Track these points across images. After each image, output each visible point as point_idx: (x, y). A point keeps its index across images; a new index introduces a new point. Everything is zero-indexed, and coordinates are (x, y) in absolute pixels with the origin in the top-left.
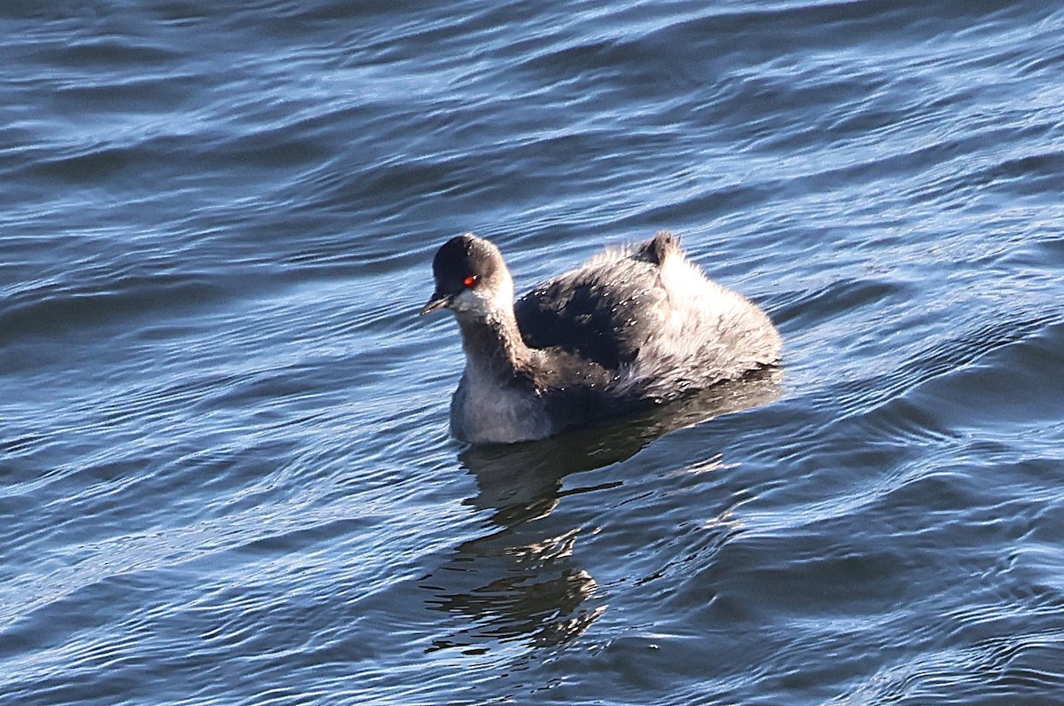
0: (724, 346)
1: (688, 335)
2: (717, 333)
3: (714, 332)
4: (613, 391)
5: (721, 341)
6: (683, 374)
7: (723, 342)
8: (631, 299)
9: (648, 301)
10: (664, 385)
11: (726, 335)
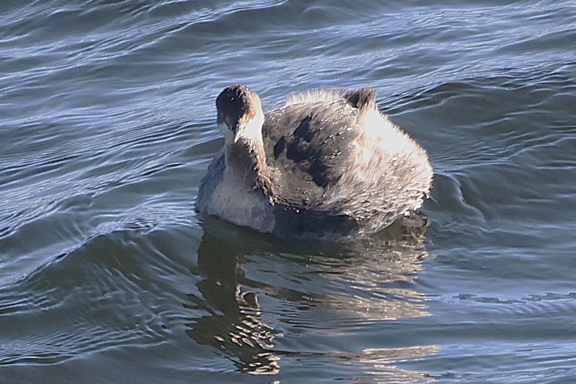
0: (396, 178)
1: (373, 168)
2: (393, 168)
3: (390, 167)
4: (321, 206)
5: (394, 174)
6: (367, 197)
7: (395, 175)
8: (338, 135)
9: (350, 137)
10: (354, 205)
11: (399, 169)
